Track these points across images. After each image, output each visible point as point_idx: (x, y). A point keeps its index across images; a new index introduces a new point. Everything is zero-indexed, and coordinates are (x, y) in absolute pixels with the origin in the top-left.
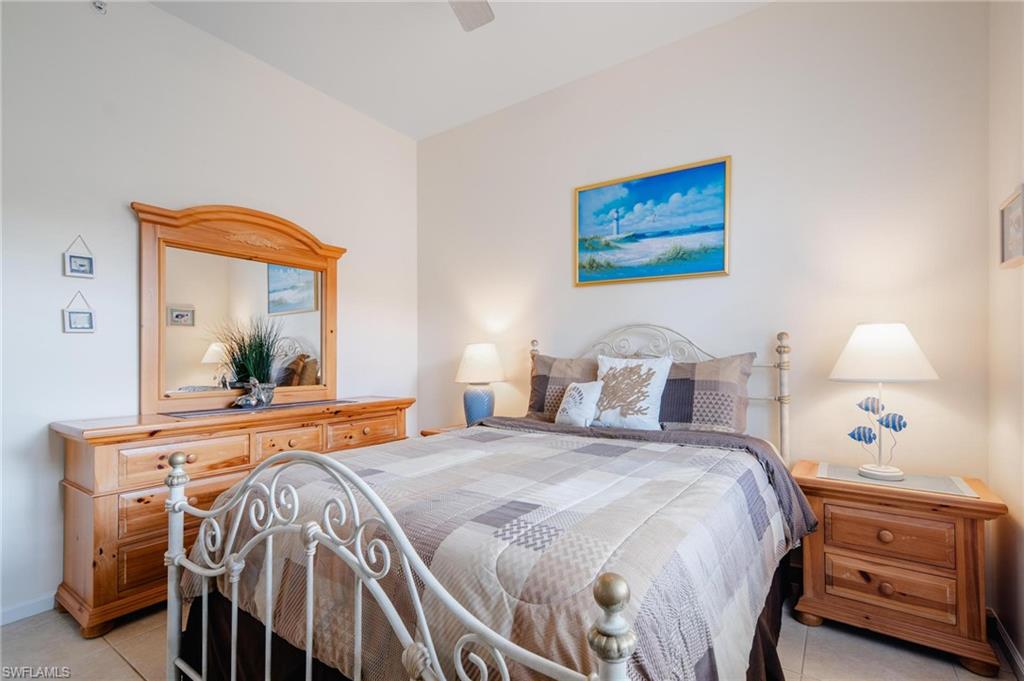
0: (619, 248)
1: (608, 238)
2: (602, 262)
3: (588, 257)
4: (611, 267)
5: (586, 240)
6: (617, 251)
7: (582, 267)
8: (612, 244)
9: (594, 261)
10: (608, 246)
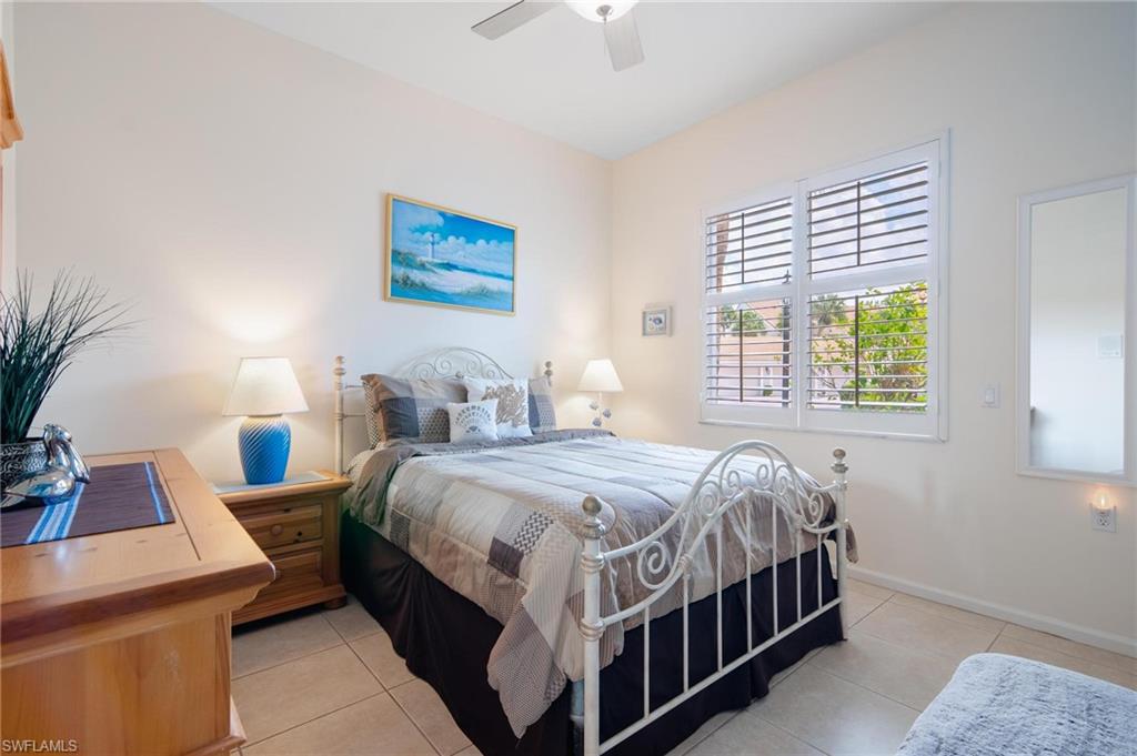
0: (433, 272)
1: (424, 259)
2: (417, 281)
3: (401, 272)
4: (426, 288)
5: (399, 254)
6: (432, 274)
7: (394, 281)
8: (428, 266)
9: (408, 278)
10: (422, 267)
